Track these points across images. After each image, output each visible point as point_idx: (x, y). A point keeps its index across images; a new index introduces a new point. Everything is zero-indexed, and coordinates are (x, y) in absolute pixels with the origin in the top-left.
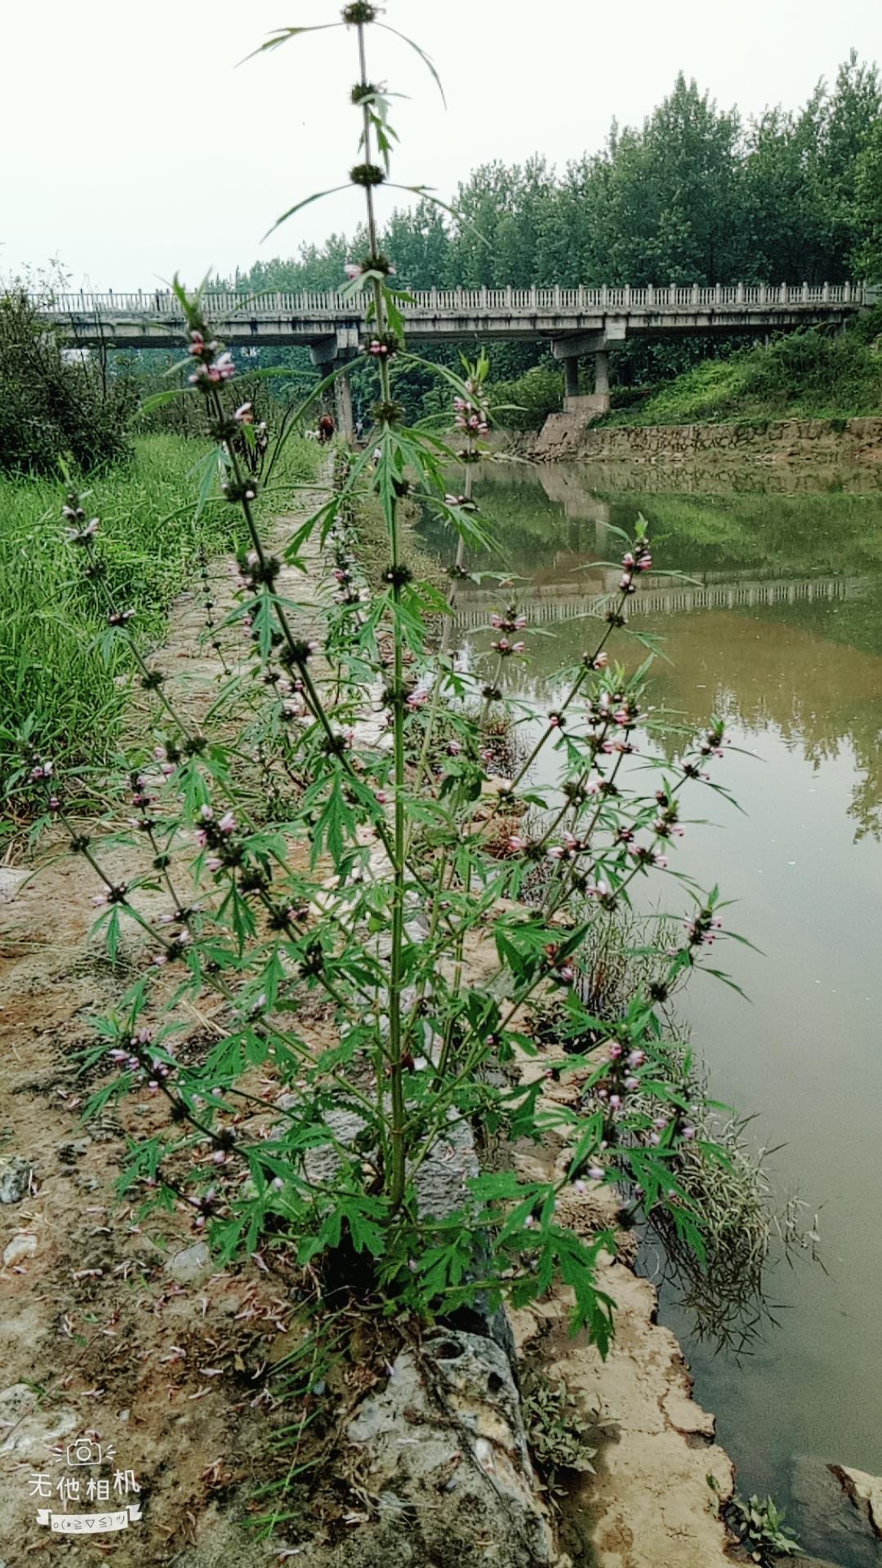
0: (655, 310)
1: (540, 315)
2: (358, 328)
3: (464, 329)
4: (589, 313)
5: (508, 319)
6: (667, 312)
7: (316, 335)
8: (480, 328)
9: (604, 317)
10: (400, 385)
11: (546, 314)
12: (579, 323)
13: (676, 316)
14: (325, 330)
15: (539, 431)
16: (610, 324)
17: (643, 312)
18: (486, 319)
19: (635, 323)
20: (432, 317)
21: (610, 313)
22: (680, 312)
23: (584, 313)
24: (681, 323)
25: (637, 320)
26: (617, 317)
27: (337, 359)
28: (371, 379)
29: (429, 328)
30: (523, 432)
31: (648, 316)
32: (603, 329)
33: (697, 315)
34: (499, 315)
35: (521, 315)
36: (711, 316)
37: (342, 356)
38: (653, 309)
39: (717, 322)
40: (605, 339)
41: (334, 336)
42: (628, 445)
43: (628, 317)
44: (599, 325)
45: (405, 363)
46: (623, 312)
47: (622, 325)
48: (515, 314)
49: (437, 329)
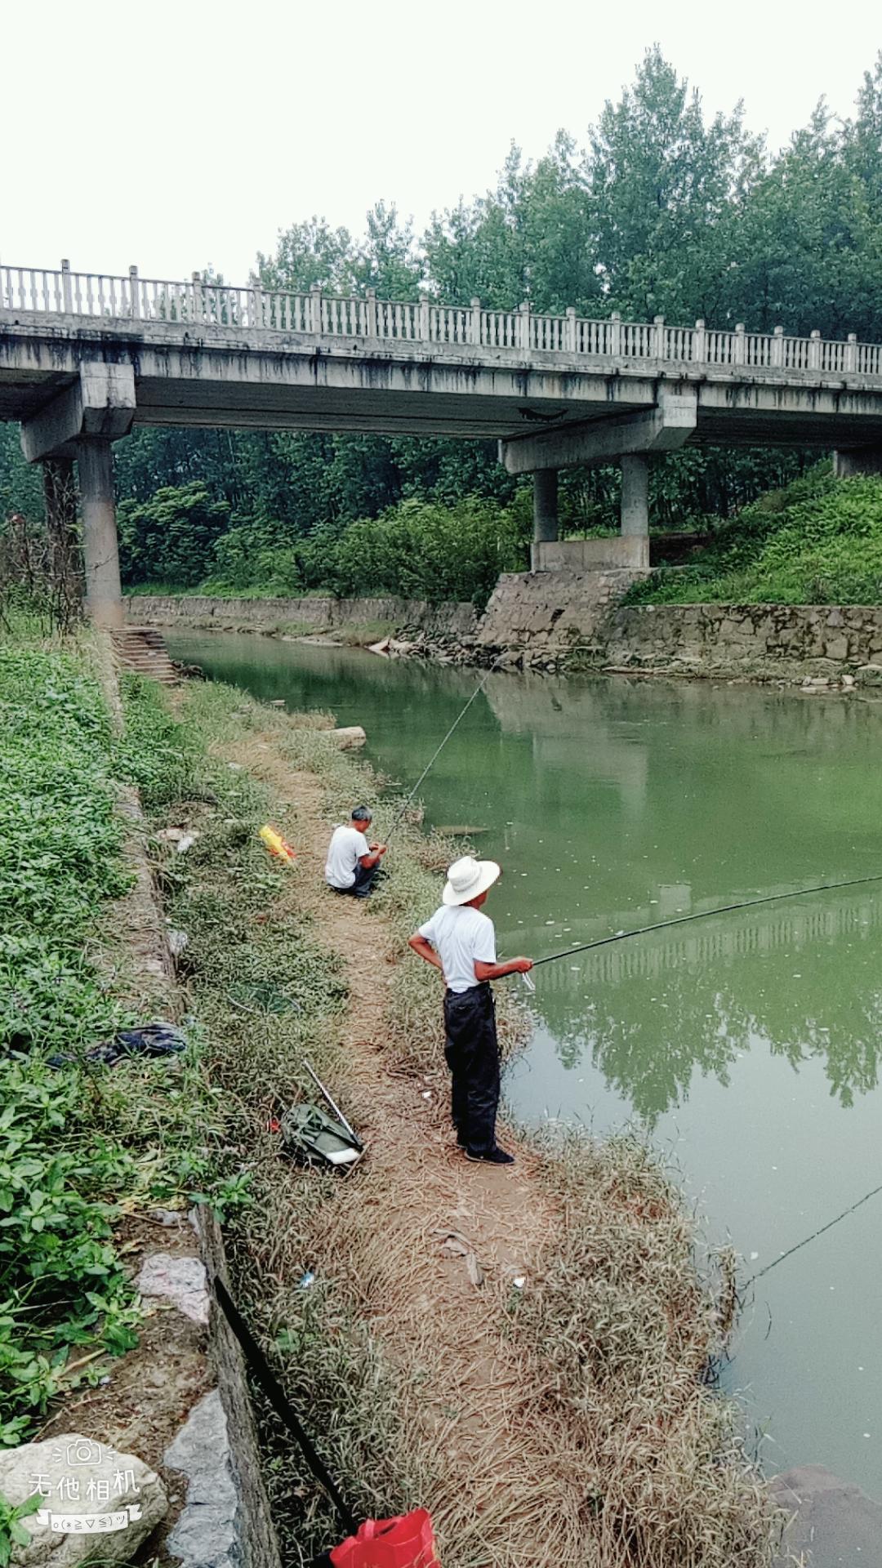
0: (749, 375)
1: (537, 366)
2: (136, 365)
3: (379, 385)
4: (632, 372)
5: (473, 371)
6: (768, 381)
7: (28, 373)
8: (415, 386)
9: (656, 383)
10: (178, 524)
11: (550, 367)
12: (609, 392)
13: (781, 390)
14: (48, 363)
15: (482, 604)
16: (668, 399)
17: (728, 378)
18: (427, 367)
19: (713, 399)
20: (311, 351)
21: (669, 375)
22: (792, 382)
23: (623, 371)
24: (790, 405)
25: (714, 391)
26: (680, 384)
27: (83, 438)
28: (132, 516)
29: (303, 377)
30: (434, 604)
31: (735, 388)
32: (655, 406)
33: (815, 392)
34: (455, 361)
35: (501, 364)
36: (839, 395)
37: (93, 428)
38: (745, 374)
39: (847, 408)
40: (656, 427)
41: (75, 380)
42: (759, 646)
43: (699, 385)
44: (646, 397)
45: (185, 494)
46: (694, 375)
47: (689, 399)
48: (489, 361)
49: (321, 381)
